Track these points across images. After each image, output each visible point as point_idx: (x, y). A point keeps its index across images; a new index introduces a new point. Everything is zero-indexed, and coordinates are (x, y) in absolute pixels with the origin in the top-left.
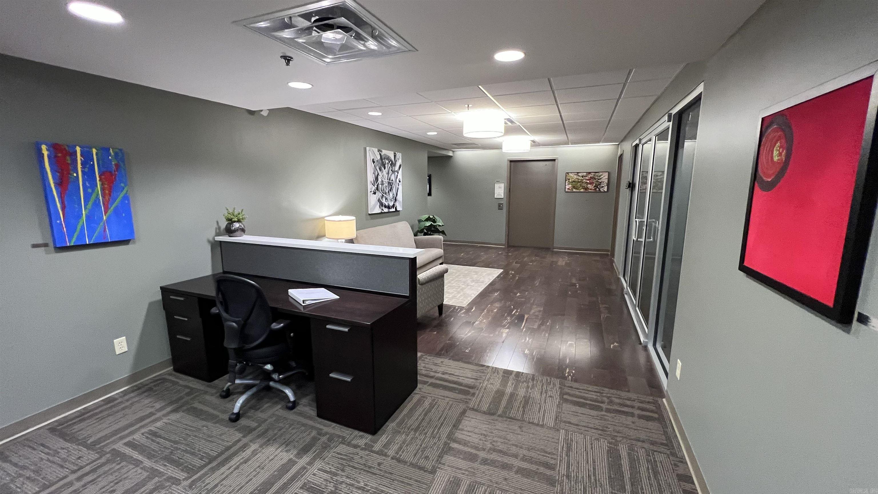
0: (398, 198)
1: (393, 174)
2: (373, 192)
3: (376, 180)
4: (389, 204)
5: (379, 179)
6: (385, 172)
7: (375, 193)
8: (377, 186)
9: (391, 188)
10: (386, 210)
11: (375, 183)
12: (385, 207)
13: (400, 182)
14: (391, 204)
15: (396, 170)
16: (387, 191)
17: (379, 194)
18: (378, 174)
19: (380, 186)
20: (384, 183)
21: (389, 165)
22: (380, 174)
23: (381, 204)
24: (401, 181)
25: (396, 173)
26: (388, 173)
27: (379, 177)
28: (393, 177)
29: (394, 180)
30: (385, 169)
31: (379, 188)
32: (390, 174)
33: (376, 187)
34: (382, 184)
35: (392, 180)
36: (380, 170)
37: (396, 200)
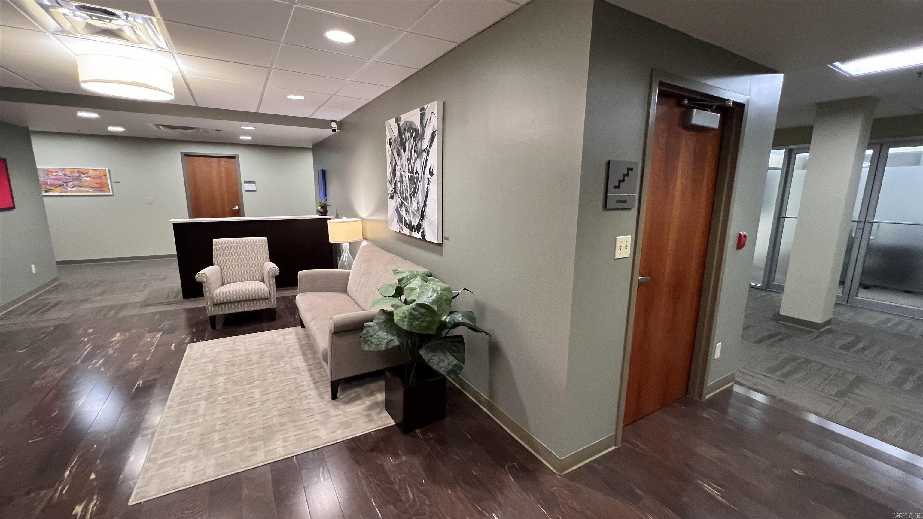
0: (427, 211)
1: (419, 160)
2: (390, 196)
3: (393, 174)
4: (410, 221)
5: (397, 172)
6: (405, 156)
7: (392, 198)
8: (395, 185)
9: (415, 189)
10: (406, 231)
11: (393, 179)
12: (406, 224)
13: (431, 174)
14: (415, 223)
15: (424, 147)
16: (408, 195)
17: (397, 200)
18: (396, 164)
19: (399, 184)
20: (404, 179)
21: (412, 141)
22: (398, 164)
23: (401, 219)
24: (435, 172)
25: (425, 155)
26: (409, 160)
27: (397, 169)
28: (418, 167)
29: (420, 173)
30: (404, 151)
31: (397, 189)
32: (413, 161)
33: (393, 186)
34: (402, 182)
35: (417, 172)
36: (399, 155)
37: (423, 216)
